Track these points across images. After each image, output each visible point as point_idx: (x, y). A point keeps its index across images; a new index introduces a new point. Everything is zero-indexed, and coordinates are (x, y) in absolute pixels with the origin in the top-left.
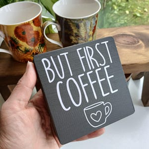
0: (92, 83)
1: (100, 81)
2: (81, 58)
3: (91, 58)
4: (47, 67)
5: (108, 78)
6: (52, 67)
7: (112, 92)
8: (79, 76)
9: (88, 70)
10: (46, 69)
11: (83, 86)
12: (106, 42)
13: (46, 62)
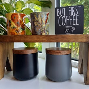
0: (70, 19)
1: (73, 19)
2: (69, 11)
3: (73, 11)
4: (58, 11)
5: (77, 19)
6: (59, 12)
7: (77, 24)
8: (67, 16)
9: (70, 15)
10: (58, 12)
11: (67, 20)
12: (80, 7)
13: (58, 10)
